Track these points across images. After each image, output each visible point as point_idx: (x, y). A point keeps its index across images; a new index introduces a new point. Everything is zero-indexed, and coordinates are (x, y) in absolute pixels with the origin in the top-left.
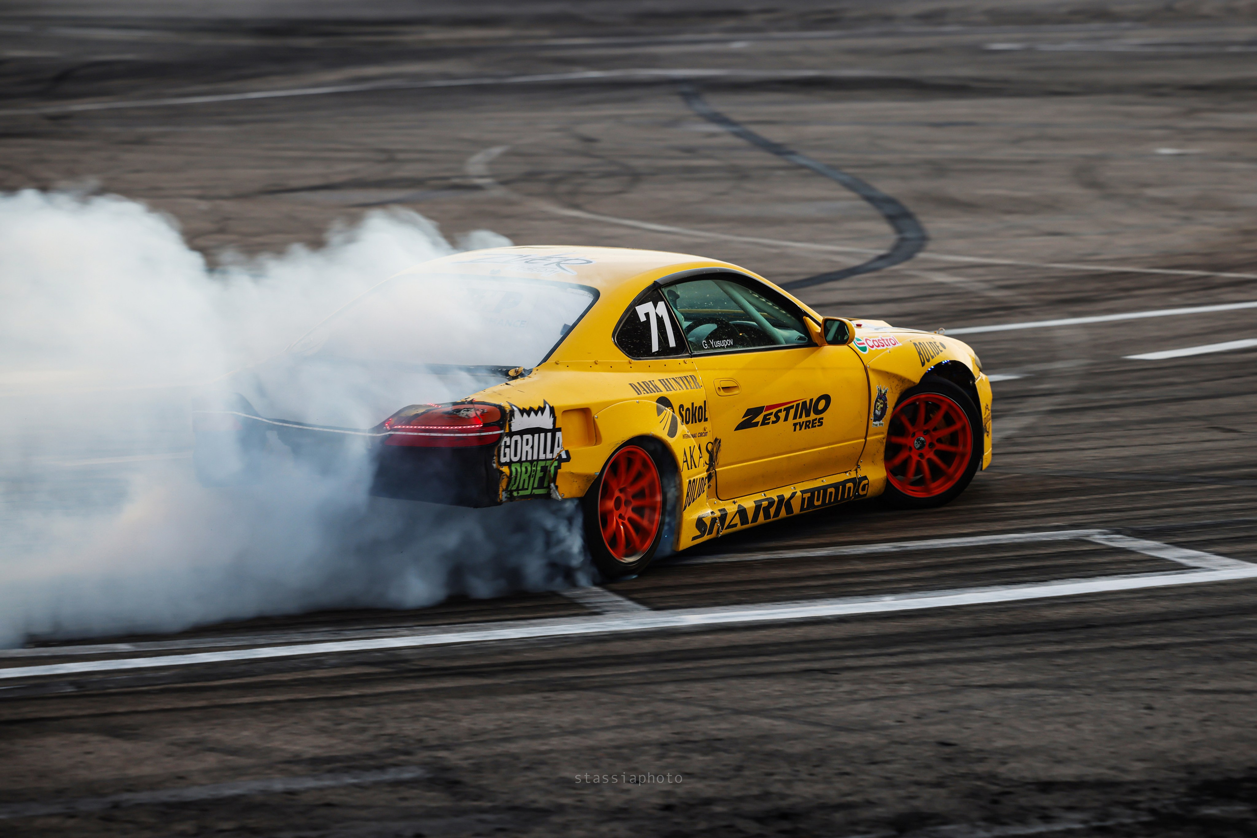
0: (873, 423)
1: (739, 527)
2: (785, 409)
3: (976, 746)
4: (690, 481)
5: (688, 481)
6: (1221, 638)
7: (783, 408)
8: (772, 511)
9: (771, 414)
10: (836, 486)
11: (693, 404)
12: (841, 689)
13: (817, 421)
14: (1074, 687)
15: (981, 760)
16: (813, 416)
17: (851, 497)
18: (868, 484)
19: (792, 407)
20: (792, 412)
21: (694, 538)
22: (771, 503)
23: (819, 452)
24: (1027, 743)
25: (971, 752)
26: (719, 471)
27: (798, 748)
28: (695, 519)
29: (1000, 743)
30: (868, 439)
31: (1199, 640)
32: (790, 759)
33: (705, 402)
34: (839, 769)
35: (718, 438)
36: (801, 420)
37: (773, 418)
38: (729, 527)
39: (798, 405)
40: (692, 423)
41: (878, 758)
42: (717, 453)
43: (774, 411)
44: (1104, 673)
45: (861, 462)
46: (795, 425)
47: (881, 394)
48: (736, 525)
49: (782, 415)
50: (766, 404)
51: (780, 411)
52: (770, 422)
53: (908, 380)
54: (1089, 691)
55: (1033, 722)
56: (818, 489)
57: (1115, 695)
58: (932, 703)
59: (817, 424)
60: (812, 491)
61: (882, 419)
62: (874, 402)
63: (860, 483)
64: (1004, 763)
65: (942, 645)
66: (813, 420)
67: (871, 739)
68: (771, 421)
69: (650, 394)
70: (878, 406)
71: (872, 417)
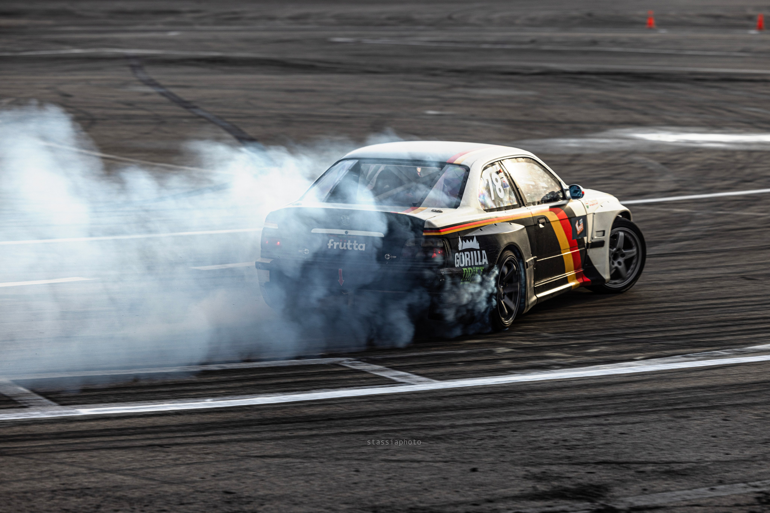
3: (247, 494)
6: (408, 427)
12: (170, 457)
14: (313, 458)
15: (248, 503)
24: (278, 492)
25: (243, 498)
27: (137, 494)
29: (261, 493)
31: (395, 428)
32: (131, 501)
34: (160, 508)
41: (185, 501)
44: (333, 449)
54: (322, 460)
55: (284, 479)
57: (338, 463)
58: (224, 467)
64: (262, 505)
65: (237, 430)
67: (183, 489)
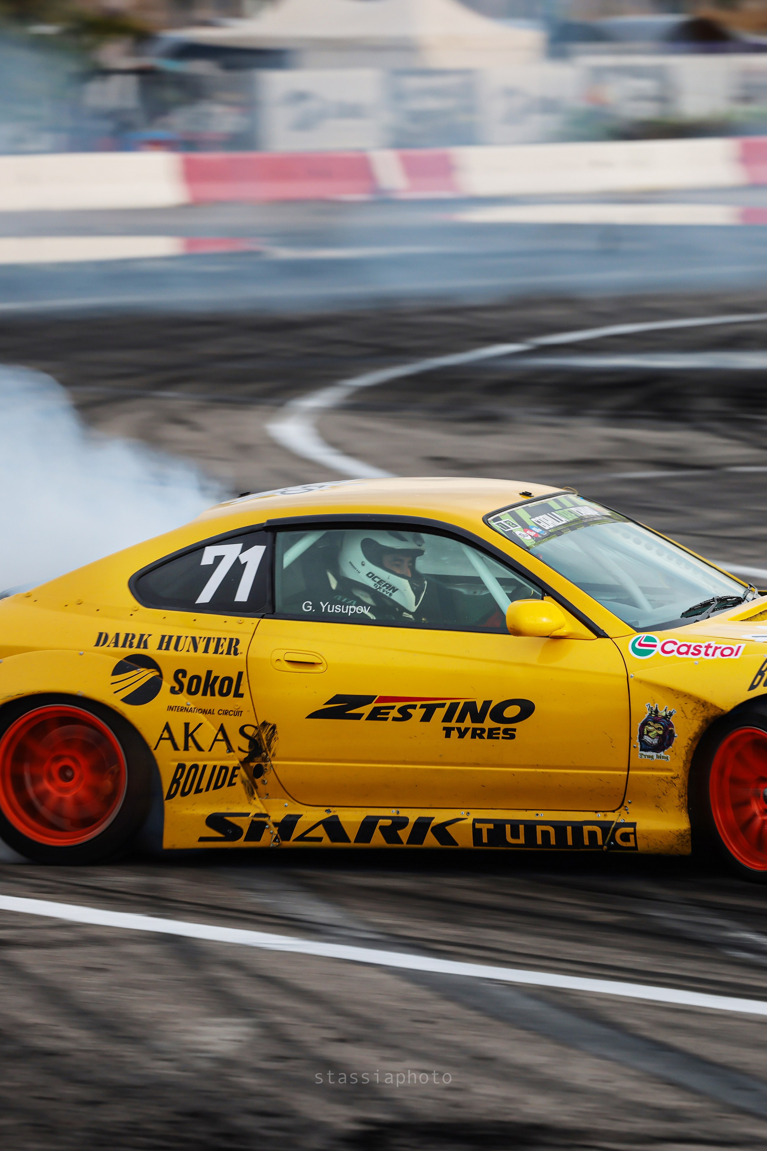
0: (637, 753)
1: (326, 842)
2: (422, 706)
4: (182, 766)
5: (176, 764)
7: (419, 704)
8: (404, 834)
9: (393, 708)
10: (560, 827)
11: (209, 673)
13: (501, 732)
16: (488, 723)
17: (602, 847)
18: (634, 833)
19: (443, 705)
20: (440, 713)
21: (202, 839)
22: (400, 823)
23: (513, 774)
26: (277, 765)
28: (203, 815)
30: (630, 772)
33: (240, 674)
35: (268, 721)
36: (463, 726)
37: (394, 713)
38: (301, 838)
39: (453, 707)
40: (204, 694)
42: (269, 741)
43: (399, 705)
45: (630, 803)
46: (448, 732)
47: (656, 716)
48: (320, 839)
49: (418, 713)
50: (379, 694)
51: (414, 707)
52: (388, 718)
53: (711, 704)
56: (515, 825)
59: (501, 735)
60: (499, 825)
61: (663, 750)
62: (639, 724)
63: (615, 830)
66: (491, 730)
68: (391, 716)
69: (119, 649)
70: (648, 732)
71: (636, 743)
